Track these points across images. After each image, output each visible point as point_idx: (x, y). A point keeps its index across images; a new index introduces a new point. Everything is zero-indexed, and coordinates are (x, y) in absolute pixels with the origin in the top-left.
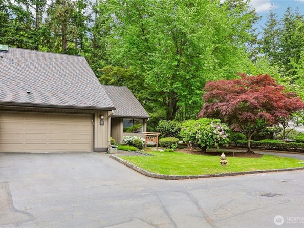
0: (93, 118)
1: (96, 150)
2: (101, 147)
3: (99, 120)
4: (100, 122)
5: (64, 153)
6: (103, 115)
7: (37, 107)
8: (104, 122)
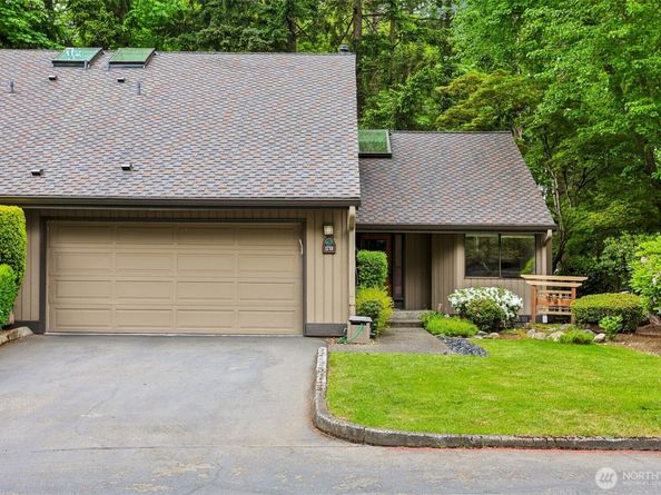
0: (301, 234)
1: (312, 333)
2: (328, 321)
3: (320, 241)
4: (324, 245)
5: (218, 338)
6: (332, 224)
7: (145, 206)
8: (334, 245)
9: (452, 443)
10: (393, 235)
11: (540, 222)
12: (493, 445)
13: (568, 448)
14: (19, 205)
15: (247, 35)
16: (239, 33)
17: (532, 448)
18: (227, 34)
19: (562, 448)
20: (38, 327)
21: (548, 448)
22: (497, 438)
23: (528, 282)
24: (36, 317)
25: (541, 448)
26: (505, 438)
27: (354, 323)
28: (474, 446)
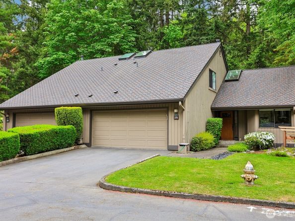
0: (168, 112)
1: (170, 149)
2: (176, 144)
3: (173, 115)
4: (175, 116)
6: (176, 108)
8: (178, 116)
9: (127, 190)
10: (234, 112)
11: (290, 104)
12: (140, 192)
13: (168, 196)
14: (80, 107)
15: (202, 40)
16: (199, 39)
17: (154, 195)
18: (195, 40)
19: (165, 196)
20: (89, 145)
21: (160, 195)
22: (143, 190)
23: (281, 129)
24: (88, 142)
25: (158, 195)
26: (146, 190)
27: (181, 145)
28: (134, 192)
